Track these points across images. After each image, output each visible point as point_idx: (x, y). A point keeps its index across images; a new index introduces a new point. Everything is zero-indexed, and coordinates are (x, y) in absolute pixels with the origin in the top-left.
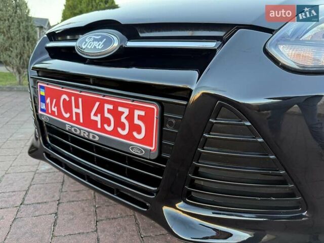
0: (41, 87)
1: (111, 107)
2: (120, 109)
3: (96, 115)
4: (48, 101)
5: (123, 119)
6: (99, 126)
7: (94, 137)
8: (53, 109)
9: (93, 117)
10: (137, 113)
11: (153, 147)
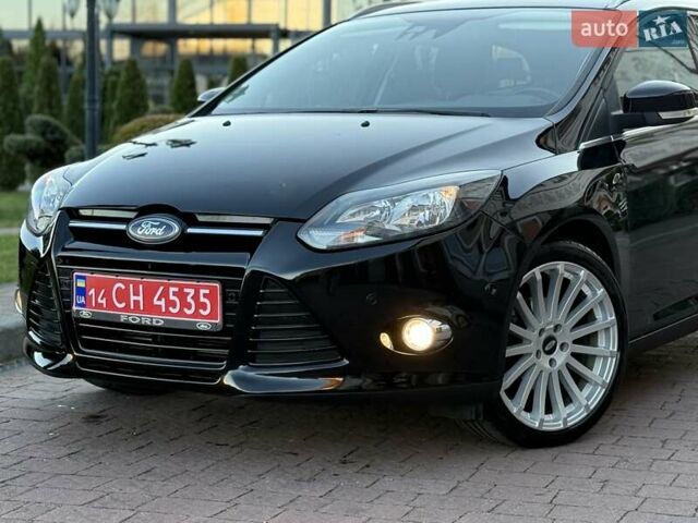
0: (78, 277)
1: (176, 289)
2: (186, 290)
3: (159, 299)
4: (92, 292)
5: (189, 299)
6: (164, 310)
7: (157, 322)
8: (99, 301)
9: (156, 302)
10: (202, 292)
11: (218, 321)
